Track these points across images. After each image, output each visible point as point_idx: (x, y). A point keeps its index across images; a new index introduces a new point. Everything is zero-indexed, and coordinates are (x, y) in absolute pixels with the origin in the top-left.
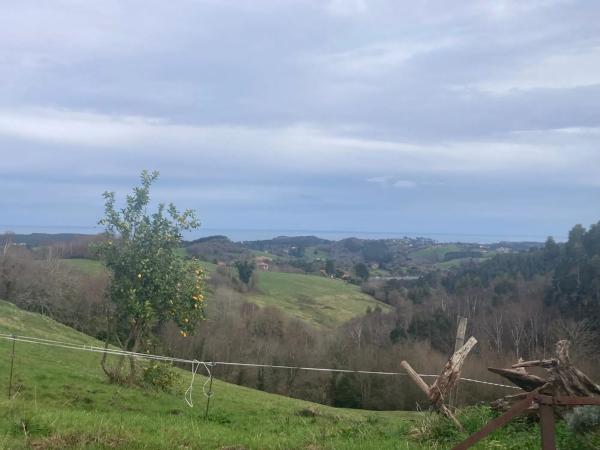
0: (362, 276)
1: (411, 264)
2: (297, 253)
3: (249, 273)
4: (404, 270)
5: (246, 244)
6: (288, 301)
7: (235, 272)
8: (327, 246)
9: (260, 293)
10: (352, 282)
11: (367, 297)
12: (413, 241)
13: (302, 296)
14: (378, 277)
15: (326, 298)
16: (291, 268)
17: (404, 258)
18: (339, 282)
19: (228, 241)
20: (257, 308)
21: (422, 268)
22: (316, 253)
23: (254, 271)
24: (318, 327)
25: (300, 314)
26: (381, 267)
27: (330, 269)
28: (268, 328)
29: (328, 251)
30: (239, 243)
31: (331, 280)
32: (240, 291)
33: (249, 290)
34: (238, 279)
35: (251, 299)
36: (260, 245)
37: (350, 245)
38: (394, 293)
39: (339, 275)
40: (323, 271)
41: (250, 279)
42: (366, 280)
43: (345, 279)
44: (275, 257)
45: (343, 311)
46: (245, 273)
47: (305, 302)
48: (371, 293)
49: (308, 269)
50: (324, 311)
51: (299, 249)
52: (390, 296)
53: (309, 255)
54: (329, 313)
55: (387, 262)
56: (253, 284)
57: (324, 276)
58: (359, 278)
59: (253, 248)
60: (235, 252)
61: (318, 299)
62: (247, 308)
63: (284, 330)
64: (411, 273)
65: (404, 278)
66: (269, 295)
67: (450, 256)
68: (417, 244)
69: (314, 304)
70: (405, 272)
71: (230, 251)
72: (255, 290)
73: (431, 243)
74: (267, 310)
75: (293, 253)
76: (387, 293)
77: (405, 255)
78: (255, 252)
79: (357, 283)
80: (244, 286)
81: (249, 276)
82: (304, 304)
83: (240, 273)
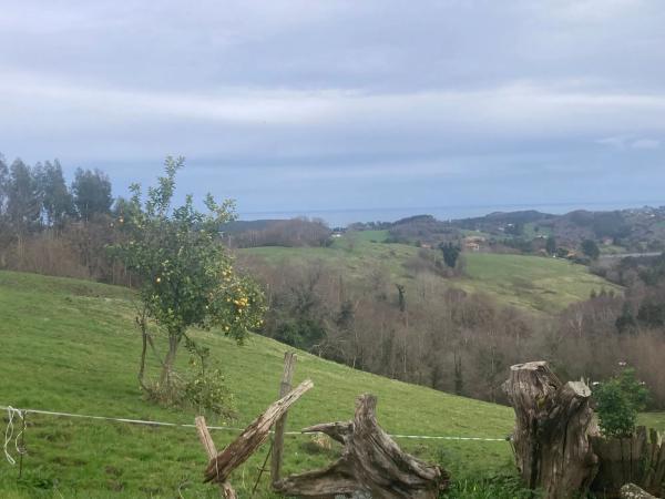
0: (590, 255)
1: (652, 238)
2: (515, 231)
3: (455, 256)
4: (644, 245)
5: (455, 222)
6: (502, 286)
7: (439, 255)
8: (550, 221)
9: (470, 278)
10: (578, 261)
12: (655, 211)
13: (518, 279)
14: (610, 255)
15: (548, 280)
16: (506, 249)
17: (643, 232)
18: (563, 262)
19: (434, 221)
20: (464, 294)
22: (536, 230)
23: (460, 253)
24: (538, 314)
25: (516, 300)
26: (615, 243)
27: (551, 247)
28: (477, 316)
29: (551, 226)
30: (447, 223)
31: (554, 260)
32: (446, 275)
33: (456, 275)
34: (443, 262)
35: (457, 285)
36: (471, 223)
37: (578, 218)
38: (629, 272)
39: (562, 254)
40: (544, 250)
41: (457, 262)
42: (595, 259)
43: (570, 258)
44: (489, 236)
45: (568, 295)
46: (451, 255)
47: (522, 287)
48: (601, 273)
49: (526, 248)
50: (543, 296)
51: (517, 226)
52: (625, 277)
53: (529, 231)
54: (550, 298)
55: (623, 236)
56: (460, 267)
57: (544, 255)
58: (588, 257)
59: (463, 228)
60: (441, 232)
61: (537, 283)
62: (452, 294)
63: (496, 318)
64: (652, 248)
66: (479, 279)
68: (661, 214)
70: (645, 247)
71: (436, 232)
72: (461, 274)
74: (475, 297)
75: (508, 231)
76: (621, 274)
77: (645, 227)
78: (465, 232)
79: (585, 263)
80: (450, 271)
81: (455, 259)
82: (520, 289)
83: (446, 256)
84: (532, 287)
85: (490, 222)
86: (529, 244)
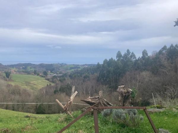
0: (45, 75)
1: (60, 71)
2: (25, 68)
3: (9, 75)
4: (58, 72)
5: (8, 66)
6: (22, 83)
7: (4, 75)
8: (34, 66)
9: (13, 81)
10: (42, 77)
11: (47, 81)
12: (60, 64)
13: (26, 81)
14: (50, 75)
15: (34, 82)
16: (23, 73)
17: (58, 69)
18: (38, 77)
19: (2, 65)
20: (12, 86)
21: (63, 72)
22: (31, 68)
23: (11, 74)
24: (32, 91)
25: (26, 87)
26: (51, 72)
27: (35, 73)
28: (16, 92)
29: (35, 67)
30: (6, 66)
31: (36, 76)
32: (6, 80)
33: (9, 80)
34: (5, 77)
35: (10, 83)
36: (13, 66)
37: (42, 66)
38: (55, 79)
39: (38, 75)
40: (33, 74)
41: (10, 77)
42: (47, 76)
43: (40, 76)
44: (18, 70)
45: (40, 85)
46: (8, 75)
47: (28, 83)
48: (48, 80)
49: (28, 73)
50: (33, 86)
52: (54, 80)
53: (29, 69)
54: (35, 86)
55: (53, 70)
56: (10, 78)
57: (34, 75)
58: (44, 76)
59: (10, 67)
60: (4, 68)
61: (32, 82)
62: (9, 86)
63: (21, 92)
64: (60, 73)
65: (58, 75)
66: (16, 81)
67: (71, 68)
68: (62, 65)
69: (30, 84)
70: (58, 73)
71: (2, 68)
72: (11, 80)
73: (66, 64)
74: (15, 86)
75: (23, 68)
76: (53, 80)
77: (58, 68)
78: (11, 68)
79: (44, 77)
80: (8, 79)
81: (9, 76)
82: (28, 84)
83: (6, 75)
84: (30, 83)
85: (18, 66)
86: (29, 72)
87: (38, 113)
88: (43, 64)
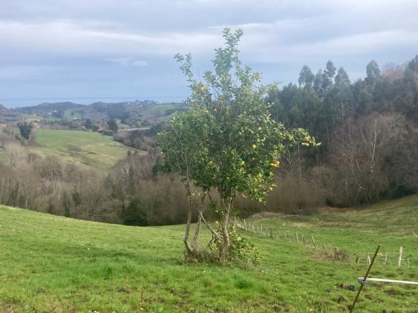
0: (113, 130)
1: (143, 119)
2: (58, 115)
3: (29, 131)
4: (139, 123)
5: (18, 110)
6: (61, 150)
7: (17, 131)
8: (80, 109)
9: (39, 146)
10: (106, 134)
11: (118, 144)
12: (142, 103)
13: (71, 146)
14: (124, 130)
15: (89, 146)
16: (59, 126)
17: (137, 115)
18: (96, 134)
19: (4, 108)
20: (40, 157)
21: (151, 121)
22: (72, 114)
23: (32, 130)
24: (87, 168)
25: (71, 159)
26: (122, 122)
27: (88, 125)
28: (49, 171)
29: (82, 112)
30: (12, 110)
31: (90, 133)
32: (26, 146)
33: (30, 144)
34: (20, 136)
35: (33, 151)
36: (29, 110)
37: (98, 107)
38: (137, 139)
39: (96, 129)
40: (84, 127)
41: (30, 136)
42: (116, 132)
43: (100, 132)
44: (42, 118)
45: (103, 155)
46: (25, 131)
47: (74, 151)
48: (121, 141)
49: (72, 126)
50: (88, 156)
51: (60, 112)
52: (135, 142)
53: (67, 114)
54: (92, 157)
55: (125, 118)
56: (32, 140)
57: (85, 130)
58: (111, 131)
59: (23, 113)
60: (9, 116)
61: (83, 148)
62: (32, 157)
63: (63, 171)
64: (143, 125)
65: (140, 129)
66: (45, 146)
67: (169, 112)
68: (145, 105)
70: (140, 125)
71: (6, 116)
72: (33, 143)
73: (154, 103)
75: (55, 115)
76: (132, 141)
77: (137, 113)
78: (26, 115)
79: (110, 134)
80: (26, 142)
81: (29, 134)
82: (74, 152)
83: (22, 131)
84: (80, 151)
85: (41, 109)
86: (71, 123)
87: (128, 223)
88: (101, 103)
